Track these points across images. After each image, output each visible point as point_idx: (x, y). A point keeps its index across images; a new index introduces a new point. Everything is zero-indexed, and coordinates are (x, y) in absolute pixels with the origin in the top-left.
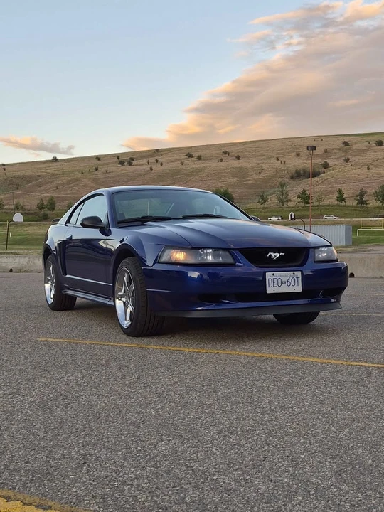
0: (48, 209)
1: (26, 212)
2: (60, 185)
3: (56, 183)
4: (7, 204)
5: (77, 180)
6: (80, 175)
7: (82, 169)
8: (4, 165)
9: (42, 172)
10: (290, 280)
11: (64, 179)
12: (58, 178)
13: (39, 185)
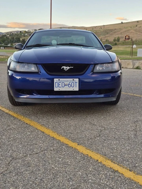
0: (117, 41)
1: (109, 42)
2: (123, 32)
3: (121, 31)
4: (103, 40)
5: (129, 30)
6: (130, 28)
7: (131, 26)
8: (104, 26)
9: (116, 28)
10: (70, 84)
11: (124, 30)
12: (122, 30)
13: (115, 33)
